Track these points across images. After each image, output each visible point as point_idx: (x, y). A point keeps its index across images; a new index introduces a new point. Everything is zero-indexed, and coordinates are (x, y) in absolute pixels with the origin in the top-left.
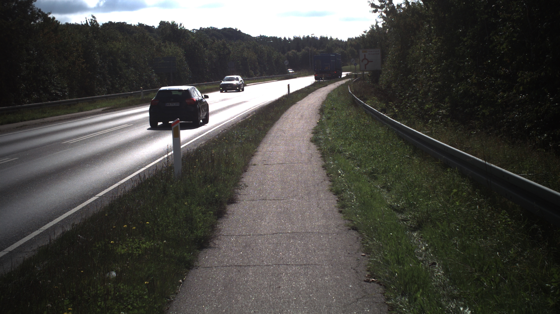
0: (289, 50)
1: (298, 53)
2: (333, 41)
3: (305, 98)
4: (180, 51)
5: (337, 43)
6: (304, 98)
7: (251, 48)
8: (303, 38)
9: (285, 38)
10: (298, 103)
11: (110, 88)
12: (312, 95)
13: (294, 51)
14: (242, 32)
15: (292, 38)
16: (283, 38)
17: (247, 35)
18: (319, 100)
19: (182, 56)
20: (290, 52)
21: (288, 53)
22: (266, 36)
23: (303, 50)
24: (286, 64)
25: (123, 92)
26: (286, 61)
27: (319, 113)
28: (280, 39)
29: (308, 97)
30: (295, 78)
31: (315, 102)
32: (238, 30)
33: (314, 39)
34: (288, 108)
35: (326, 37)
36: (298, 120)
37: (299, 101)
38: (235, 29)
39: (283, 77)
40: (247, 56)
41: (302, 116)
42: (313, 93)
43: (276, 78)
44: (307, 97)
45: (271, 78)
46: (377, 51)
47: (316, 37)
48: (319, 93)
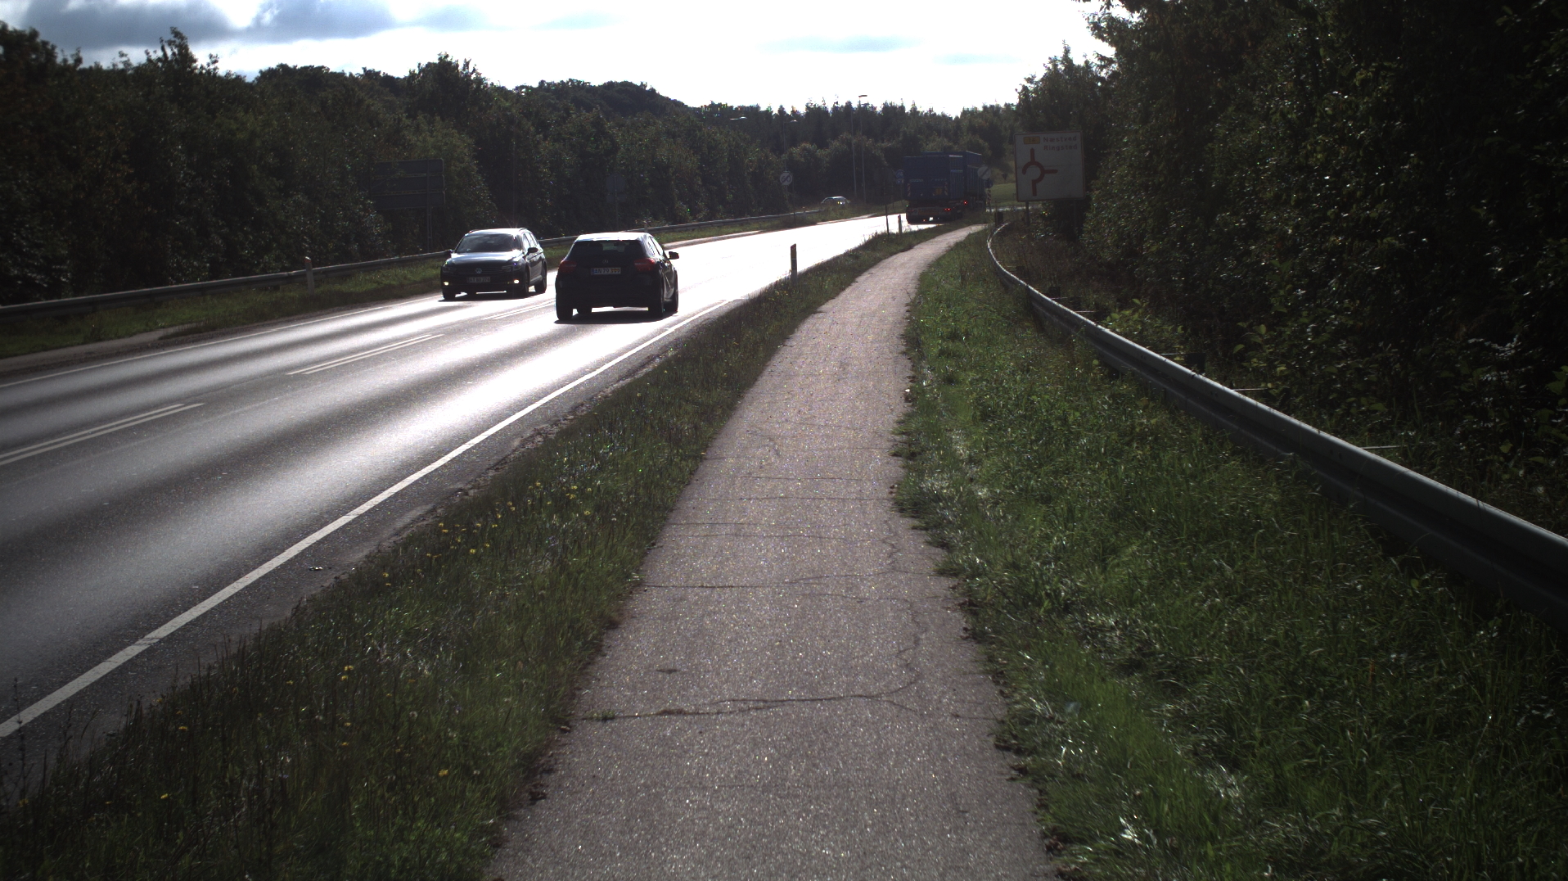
0: (794, 143)
1: (820, 153)
2: (920, 117)
3: (848, 290)
4: (462, 144)
5: (934, 124)
6: (843, 289)
7: (679, 136)
8: (835, 109)
9: (781, 110)
10: (824, 307)
11: (221, 259)
12: (867, 279)
13: (808, 146)
14: (658, 95)
15: (802, 110)
16: (775, 111)
17: (675, 101)
18: (894, 298)
19: (467, 159)
20: (795, 150)
21: (792, 153)
22: (729, 105)
23: (836, 144)
24: (786, 183)
25: (264, 271)
26: (786, 174)
27: (904, 353)
28: (768, 113)
29: (858, 287)
30: (813, 223)
31: (883, 306)
32: (647, 89)
33: (865, 112)
34: (792, 332)
35: (900, 105)
36: (829, 384)
37: (827, 301)
38: (639, 84)
39: (776, 222)
40: (668, 159)
41: (843, 365)
42: (873, 270)
43: (756, 226)
44: (854, 285)
45: (742, 225)
46: (1070, 139)
47: (872, 107)
48: (890, 272)
